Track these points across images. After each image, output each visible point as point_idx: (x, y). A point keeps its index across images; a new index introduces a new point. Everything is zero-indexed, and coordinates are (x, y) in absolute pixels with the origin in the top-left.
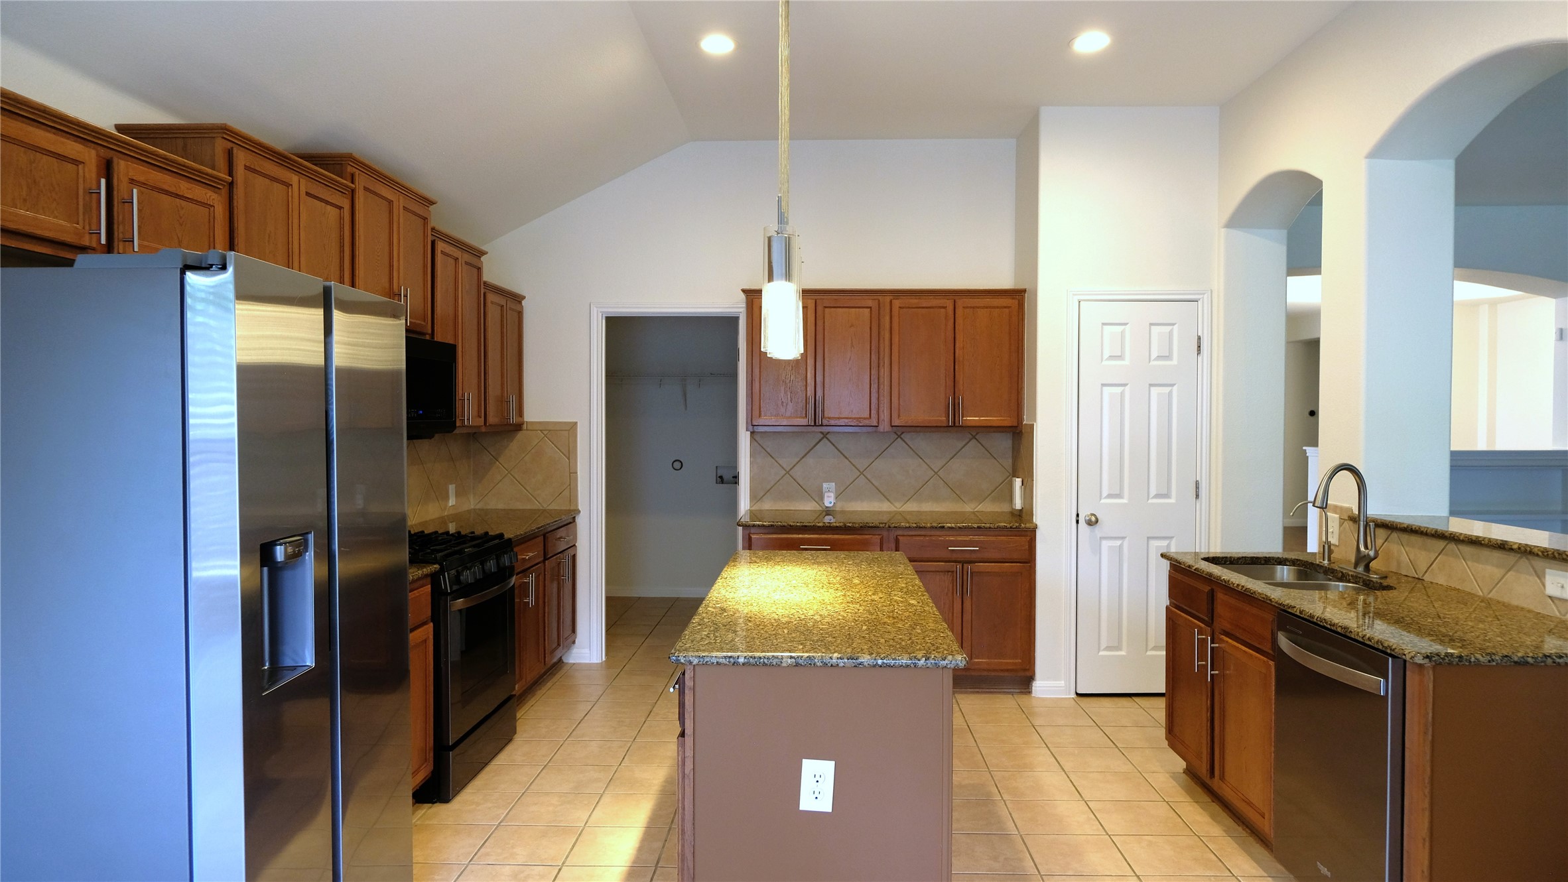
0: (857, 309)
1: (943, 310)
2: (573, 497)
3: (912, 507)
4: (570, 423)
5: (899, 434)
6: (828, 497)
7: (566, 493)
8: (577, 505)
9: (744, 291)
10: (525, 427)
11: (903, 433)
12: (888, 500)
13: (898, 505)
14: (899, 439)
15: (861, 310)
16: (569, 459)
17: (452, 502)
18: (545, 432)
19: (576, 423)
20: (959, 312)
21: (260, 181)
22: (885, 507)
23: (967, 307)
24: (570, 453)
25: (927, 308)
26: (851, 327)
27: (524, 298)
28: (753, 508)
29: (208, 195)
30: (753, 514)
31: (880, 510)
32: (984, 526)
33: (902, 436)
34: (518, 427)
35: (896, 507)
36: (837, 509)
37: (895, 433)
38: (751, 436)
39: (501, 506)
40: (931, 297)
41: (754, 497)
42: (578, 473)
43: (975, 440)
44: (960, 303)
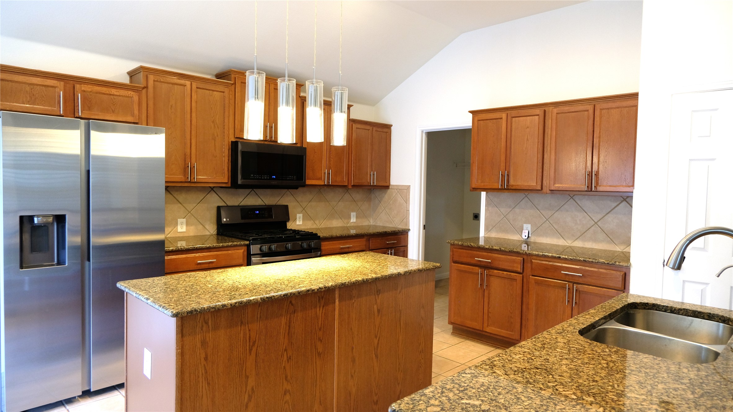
0: (531, 117)
1: (586, 113)
2: (407, 223)
3: (578, 244)
4: (408, 186)
5: (572, 196)
6: (524, 232)
7: (405, 220)
8: (409, 226)
9: (470, 112)
10: (391, 187)
11: (574, 195)
12: (563, 238)
13: (570, 242)
14: (572, 199)
15: (533, 117)
16: (406, 203)
17: (353, 220)
18: (398, 190)
19: (410, 186)
20: (597, 113)
21: (164, 86)
22: (561, 242)
23: (604, 109)
24: (407, 201)
25: (575, 112)
26: (527, 128)
27: (392, 126)
28: (486, 236)
29: (129, 93)
30: (486, 239)
31: (557, 244)
32: (588, 260)
33: (574, 197)
34: (387, 187)
35: (568, 243)
36: (532, 241)
37: (569, 195)
38: (486, 195)
39: (381, 225)
40: (580, 105)
41: (487, 229)
42: (410, 211)
43: (626, 202)
44: (598, 107)
